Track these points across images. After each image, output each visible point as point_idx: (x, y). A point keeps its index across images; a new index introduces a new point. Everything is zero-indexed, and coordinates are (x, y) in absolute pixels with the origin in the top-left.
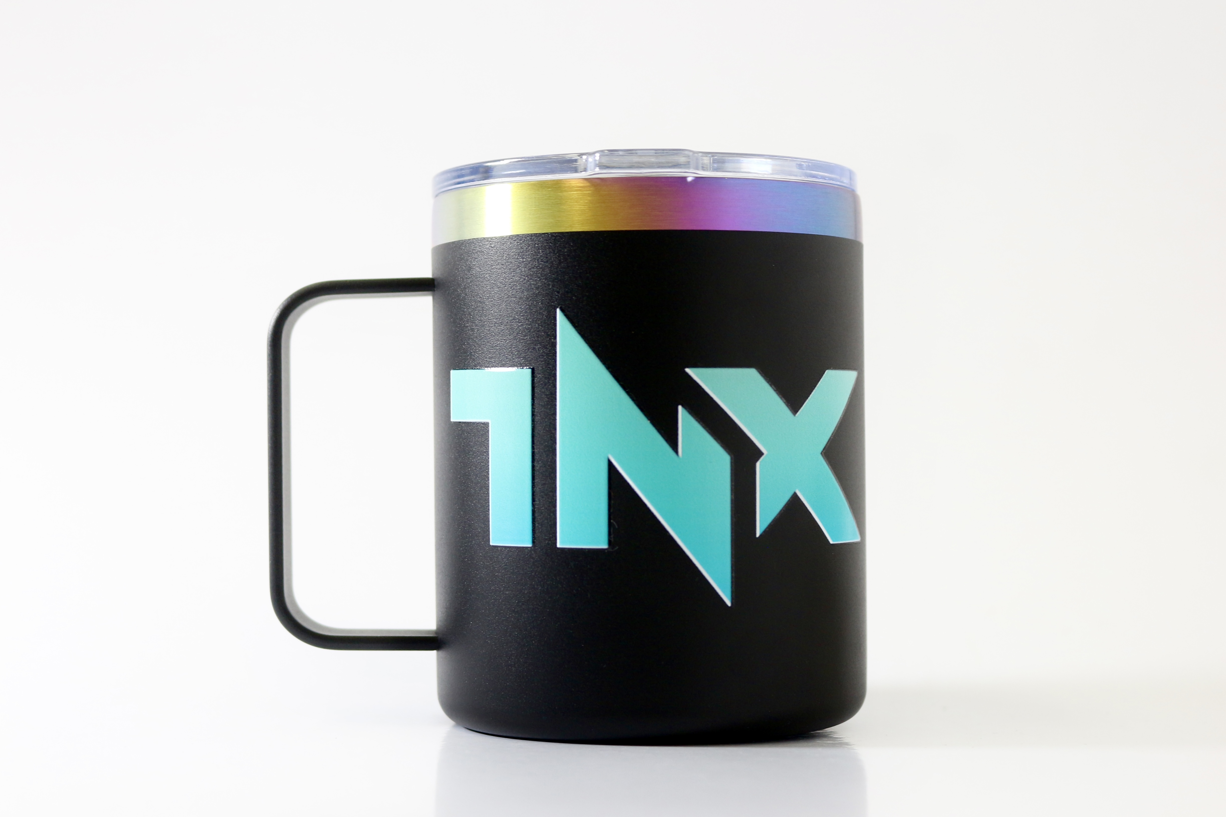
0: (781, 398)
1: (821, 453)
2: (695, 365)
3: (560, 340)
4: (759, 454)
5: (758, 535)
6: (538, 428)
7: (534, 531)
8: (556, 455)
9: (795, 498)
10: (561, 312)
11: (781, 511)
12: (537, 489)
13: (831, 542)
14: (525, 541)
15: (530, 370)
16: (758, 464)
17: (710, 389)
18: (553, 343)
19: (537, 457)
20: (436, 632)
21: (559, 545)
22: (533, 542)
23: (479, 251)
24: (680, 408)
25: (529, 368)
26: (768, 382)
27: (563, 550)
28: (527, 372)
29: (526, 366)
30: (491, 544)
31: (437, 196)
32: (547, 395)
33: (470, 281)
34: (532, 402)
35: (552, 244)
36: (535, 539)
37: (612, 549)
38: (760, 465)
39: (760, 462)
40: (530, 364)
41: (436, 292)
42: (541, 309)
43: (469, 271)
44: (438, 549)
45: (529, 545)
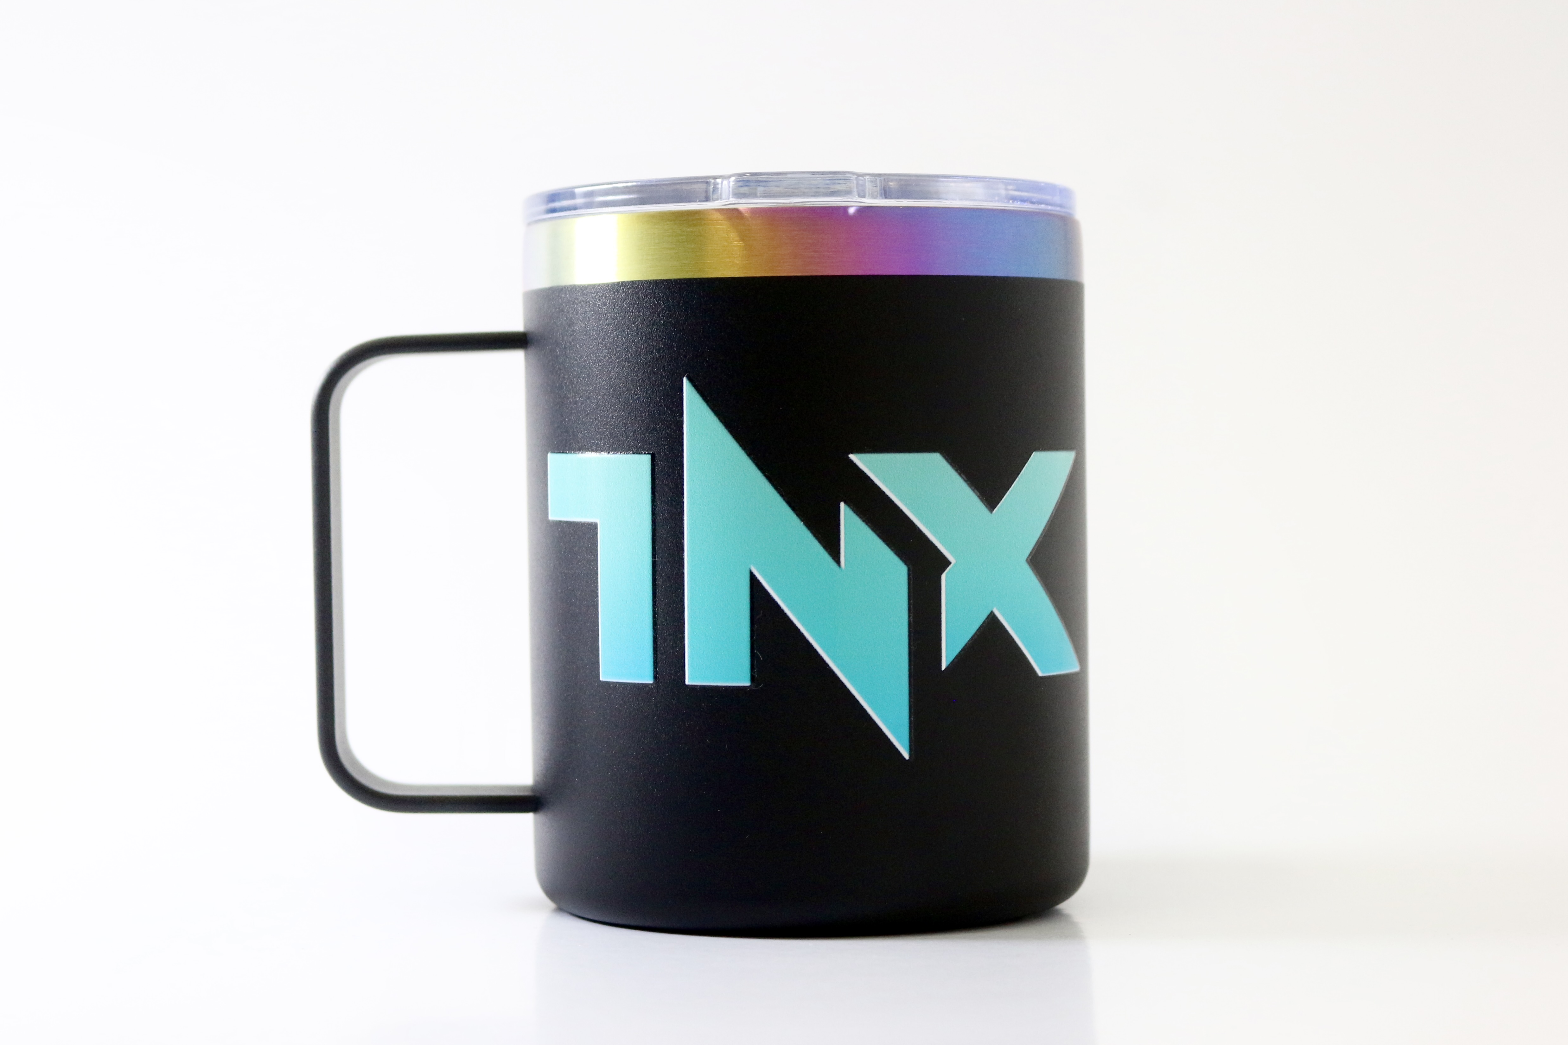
0: (973, 490)
1: (1027, 560)
2: (861, 449)
3: (687, 417)
4: (945, 563)
5: (943, 668)
6: (661, 531)
7: (657, 663)
8: (683, 566)
9: (992, 619)
10: (688, 381)
11: (973, 636)
12: (660, 611)
13: (1040, 674)
14: (644, 675)
15: (649, 457)
16: (943, 576)
17: (880, 481)
18: (678, 422)
19: (659, 568)
20: (533, 788)
21: (688, 682)
22: (655, 678)
23: (583, 301)
24: (842, 505)
25: (648, 454)
26: (956, 470)
27: (693, 688)
28: (645, 460)
29: (644, 450)
30: (601, 679)
31: (529, 224)
32: (671, 489)
33: (572, 340)
34: (652, 497)
35: (676, 293)
36: (657, 674)
37: (756, 687)
38: (946, 577)
39: (946, 574)
40: (650, 449)
41: (529, 349)
42: (663, 377)
43: (570, 326)
44: (534, 683)
45: (649, 680)
